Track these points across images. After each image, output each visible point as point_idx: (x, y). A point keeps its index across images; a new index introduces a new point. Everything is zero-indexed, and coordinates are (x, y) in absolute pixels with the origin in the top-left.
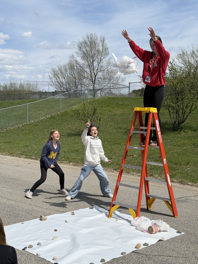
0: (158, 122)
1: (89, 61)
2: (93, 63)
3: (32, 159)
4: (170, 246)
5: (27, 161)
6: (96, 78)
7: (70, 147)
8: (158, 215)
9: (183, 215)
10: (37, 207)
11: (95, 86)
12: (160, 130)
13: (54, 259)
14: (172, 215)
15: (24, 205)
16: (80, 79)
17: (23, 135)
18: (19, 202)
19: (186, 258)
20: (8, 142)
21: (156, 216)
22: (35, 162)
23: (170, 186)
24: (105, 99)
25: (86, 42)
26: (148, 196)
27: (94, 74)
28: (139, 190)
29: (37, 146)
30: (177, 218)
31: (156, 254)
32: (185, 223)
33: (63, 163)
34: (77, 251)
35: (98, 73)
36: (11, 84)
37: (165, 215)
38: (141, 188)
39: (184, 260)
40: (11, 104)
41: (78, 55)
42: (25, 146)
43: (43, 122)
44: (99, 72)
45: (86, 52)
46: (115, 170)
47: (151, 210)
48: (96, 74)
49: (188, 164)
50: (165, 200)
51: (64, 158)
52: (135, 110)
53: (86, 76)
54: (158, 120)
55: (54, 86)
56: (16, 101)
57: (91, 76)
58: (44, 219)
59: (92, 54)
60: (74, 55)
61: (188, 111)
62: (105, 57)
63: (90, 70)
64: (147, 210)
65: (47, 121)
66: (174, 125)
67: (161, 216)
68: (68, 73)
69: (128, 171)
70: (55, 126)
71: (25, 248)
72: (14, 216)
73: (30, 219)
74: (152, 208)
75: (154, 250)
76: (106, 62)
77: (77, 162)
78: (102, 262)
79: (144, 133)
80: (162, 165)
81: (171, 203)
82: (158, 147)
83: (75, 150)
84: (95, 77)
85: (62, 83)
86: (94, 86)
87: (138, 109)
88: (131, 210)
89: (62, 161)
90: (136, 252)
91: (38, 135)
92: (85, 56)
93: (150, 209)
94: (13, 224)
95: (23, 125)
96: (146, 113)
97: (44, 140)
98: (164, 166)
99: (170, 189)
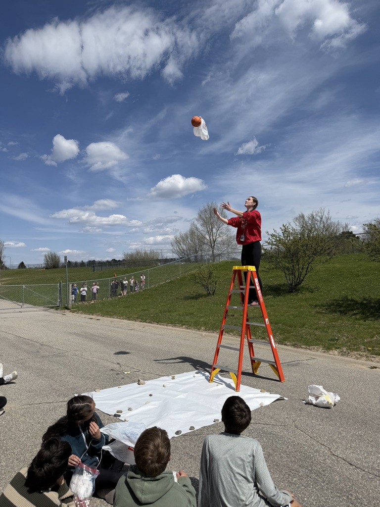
1: (208, 228)
2: (212, 230)
3: (147, 322)
4: (269, 413)
5: (142, 325)
6: (215, 244)
8: (264, 380)
9: (290, 380)
11: (214, 251)
12: (260, 288)
14: (278, 379)
16: (200, 246)
17: (143, 299)
19: (285, 426)
20: (127, 307)
21: (261, 380)
22: (150, 326)
23: (275, 347)
25: (206, 210)
26: (252, 359)
27: (213, 240)
28: (239, 352)
29: (154, 310)
30: (283, 383)
32: (291, 389)
33: (176, 326)
37: (271, 380)
38: (241, 350)
39: (282, 428)
41: (198, 222)
42: (143, 310)
43: (163, 287)
44: (218, 238)
45: (206, 220)
47: (257, 375)
48: (215, 240)
49: (303, 326)
50: (270, 363)
51: (178, 321)
53: (206, 242)
55: (176, 252)
56: (139, 268)
57: (210, 242)
58: (141, 383)
60: (194, 222)
61: (304, 272)
63: (209, 237)
64: (253, 375)
65: (166, 286)
66: (290, 287)
67: (267, 380)
68: (189, 240)
70: (174, 290)
73: (128, 383)
74: (258, 373)
77: (190, 325)
78: (191, 430)
79: (243, 291)
80: (264, 325)
81: (276, 367)
85: (183, 250)
86: (213, 251)
87: (236, 268)
88: (232, 374)
89: (175, 324)
91: (157, 299)
92: (205, 223)
93: (256, 373)
96: (245, 272)
97: (162, 304)
98: (266, 327)
99: (274, 351)
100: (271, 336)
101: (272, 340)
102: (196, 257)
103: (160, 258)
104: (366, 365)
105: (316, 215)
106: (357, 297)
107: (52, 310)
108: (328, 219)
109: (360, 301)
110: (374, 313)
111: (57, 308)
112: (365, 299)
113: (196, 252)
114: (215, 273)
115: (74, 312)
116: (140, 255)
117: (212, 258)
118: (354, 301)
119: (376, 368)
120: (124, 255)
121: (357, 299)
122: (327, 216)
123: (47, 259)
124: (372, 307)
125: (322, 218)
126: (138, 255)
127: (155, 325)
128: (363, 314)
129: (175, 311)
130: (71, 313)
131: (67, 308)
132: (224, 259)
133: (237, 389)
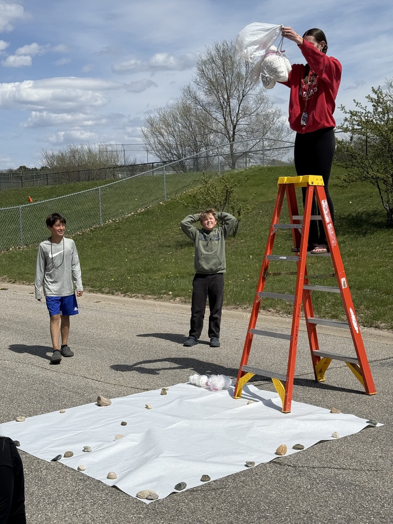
0: (326, 203)
1: (221, 98)
2: (229, 102)
3: (103, 293)
4: (348, 449)
5: (94, 298)
6: (236, 131)
7: (178, 268)
8: (335, 392)
9: (386, 390)
10: (97, 382)
11: (235, 146)
12: (331, 219)
13: (110, 477)
14: (363, 390)
15: (72, 378)
16: (204, 135)
17: (91, 248)
18: (62, 374)
19: (377, 471)
21: (331, 393)
22: (109, 300)
23: (357, 332)
24: (254, 172)
25: (214, 59)
26: (315, 354)
27: (232, 122)
28: (289, 341)
29: (115, 268)
30: (373, 396)
31: (316, 464)
32: (388, 406)
33: (162, 298)
34: (157, 459)
35: (240, 120)
37: (350, 392)
38: (294, 338)
39: (371, 475)
40: (71, 190)
41: (199, 86)
42: (93, 269)
43: (130, 222)
44: (241, 118)
45: (214, 80)
46: (264, 309)
47: (322, 383)
48: (235, 122)
50: (347, 360)
51: (166, 289)
52: (279, 182)
53: (214, 126)
54: (326, 201)
55: (153, 151)
56: (80, 184)
57: (226, 127)
58: (104, 403)
59: (226, 82)
60: (191, 87)
62: (253, 88)
63: (223, 115)
65: (138, 220)
66: (389, 217)
67: (341, 393)
68: (180, 126)
69: (289, 309)
70: (153, 229)
71: (59, 457)
72: (49, 399)
73: (78, 404)
74: (325, 379)
75: (313, 458)
76: (255, 97)
78: (203, 481)
79: (299, 227)
80: (338, 291)
81: (359, 367)
82: (329, 255)
83: (188, 273)
84: (234, 128)
85: (169, 145)
86: (232, 146)
87: (285, 180)
88: (276, 383)
89: (161, 294)
90: (275, 462)
91: (120, 246)
92: (214, 86)
93: (321, 380)
94: (43, 413)
95: (91, 230)
96: (302, 188)
97: (131, 257)
98: (342, 294)
99: (356, 339)
100: (351, 311)
101: (353, 317)
102: (196, 159)
103: (121, 162)
113: (197, 149)
114: (236, 193)
116: (80, 157)
117: (231, 161)
120: (47, 157)
126: (75, 158)
127: (119, 297)
129: (159, 270)
132: (253, 163)
133: (285, 409)
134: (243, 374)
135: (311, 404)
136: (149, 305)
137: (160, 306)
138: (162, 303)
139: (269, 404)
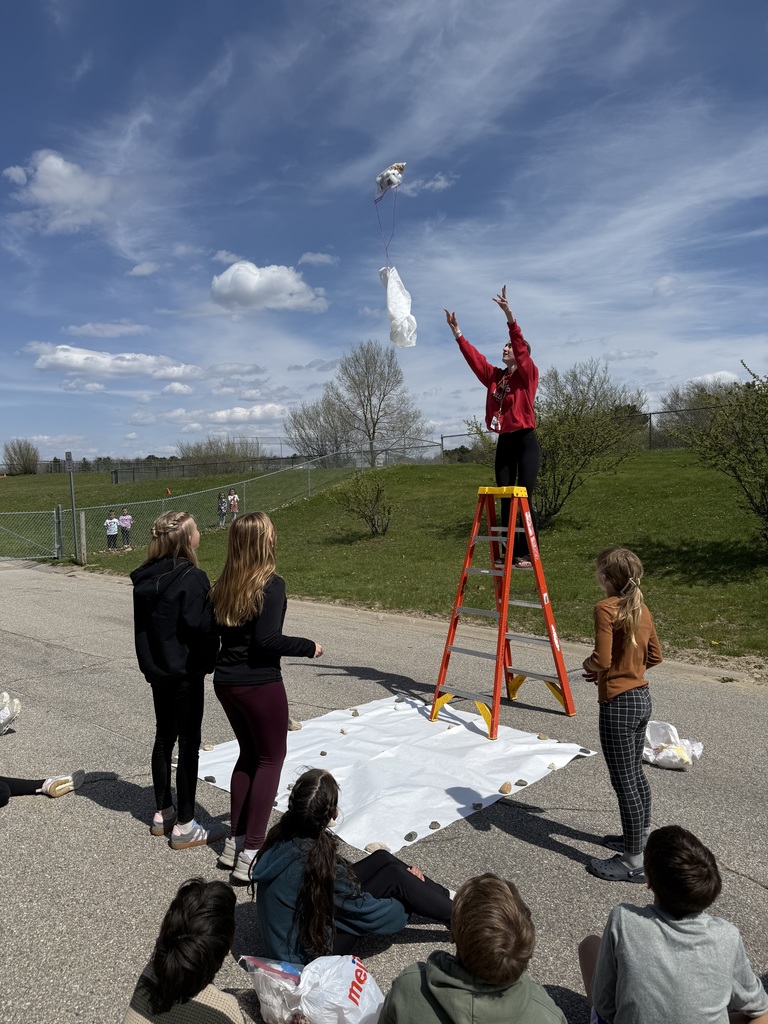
0: (530, 516)
1: (362, 396)
2: (370, 399)
4: (573, 784)
6: (376, 428)
7: (331, 566)
8: (534, 712)
9: (584, 710)
12: (534, 532)
14: (563, 711)
24: (395, 470)
25: (358, 357)
26: (509, 671)
27: (372, 420)
28: (495, 661)
30: (573, 717)
33: (320, 599)
35: (381, 419)
36: (210, 443)
37: (548, 712)
41: (341, 382)
44: (382, 416)
45: (357, 378)
46: (429, 614)
47: (516, 701)
48: (375, 420)
49: (575, 598)
50: (546, 679)
51: (323, 590)
52: (480, 492)
53: (357, 424)
54: (529, 513)
55: (293, 445)
56: (219, 477)
57: (366, 425)
58: (295, 727)
59: (368, 380)
60: (333, 383)
61: (564, 488)
62: (395, 388)
63: (364, 413)
64: (510, 702)
68: (322, 419)
70: (299, 525)
75: (541, 796)
76: (395, 397)
78: (433, 829)
79: (500, 540)
80: (540, 607)
81: (560, 687)
85: (310, 439)
86: (371, 444)
87: (487, 490)
88: (479, 705)
89: (319, 596)
90: (503, 803)
92: (357, 385)
93: (514, 698)
98: (544, 609)
99: (557, 657)
100: (553, 628)
101: (555, 635)
104: (712, 675)
105: (582, 373)
106: (669, 538)
107: (42, 565)
108: (603, 381)
109: (675, 546)
110: (705, 570)
111: (54, 562)
112: (683, 543)
115: (93, 570)
116: (218, 449)
117: (370, 458)
118: (664, 546)
119: (731, 680)
120: (181, 448)
121: (669, 543)
122: (602, 375)
123: (10, 456)
124: (700, 559)
125: (591, 380)
128: (684, 572)
129: (312, 569)
130: (87, 574)
131: (76, 562)
133: (492, 735)
134: (440, 694)
135: (514, 728)
136: (308, 607)
137: (320, 608)
138: (321, 605)
139: (472, 727)
